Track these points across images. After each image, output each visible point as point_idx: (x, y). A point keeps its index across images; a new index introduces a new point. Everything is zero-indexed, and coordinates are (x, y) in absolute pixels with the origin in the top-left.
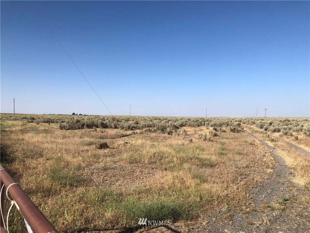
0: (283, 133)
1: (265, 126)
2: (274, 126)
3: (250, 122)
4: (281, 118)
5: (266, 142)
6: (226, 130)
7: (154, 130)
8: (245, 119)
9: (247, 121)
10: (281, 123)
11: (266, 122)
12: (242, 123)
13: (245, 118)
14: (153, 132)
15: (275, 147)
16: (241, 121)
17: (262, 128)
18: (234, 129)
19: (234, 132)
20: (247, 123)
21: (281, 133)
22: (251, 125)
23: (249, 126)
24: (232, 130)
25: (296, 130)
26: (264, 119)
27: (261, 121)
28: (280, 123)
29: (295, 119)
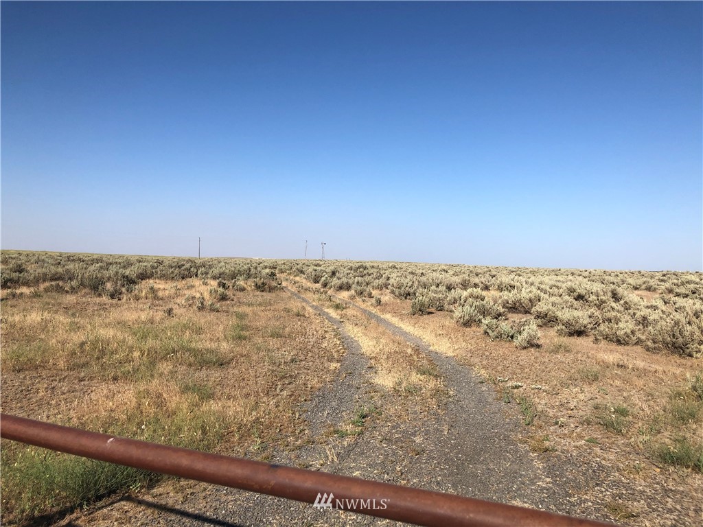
0: (356, 291)
1: (323, 279)
2: (339, 279)
3: (294, 269)
4: (351, 262)
5: (326, 310)
6: (245, 286)
7: (72, 288)
8: (284, 264)
9: (287, 267)
10: (352, 272)
11: (324, 269)
12: (277, 271)
13: (284, 260)
14: (67, 292)
15: (342, 320)
16: (275, 268)
17: (318, 282)
18: (263, 283)
19: (263, 291)
20: (288, 272)
21: (352, 292)
22: (295, 276)
23: (291, 277)
24: (258, 287)
25: (379, 285)
26: (321, 263)
27: (315, 268)
28: (349, 271)
29: (376, 265)
